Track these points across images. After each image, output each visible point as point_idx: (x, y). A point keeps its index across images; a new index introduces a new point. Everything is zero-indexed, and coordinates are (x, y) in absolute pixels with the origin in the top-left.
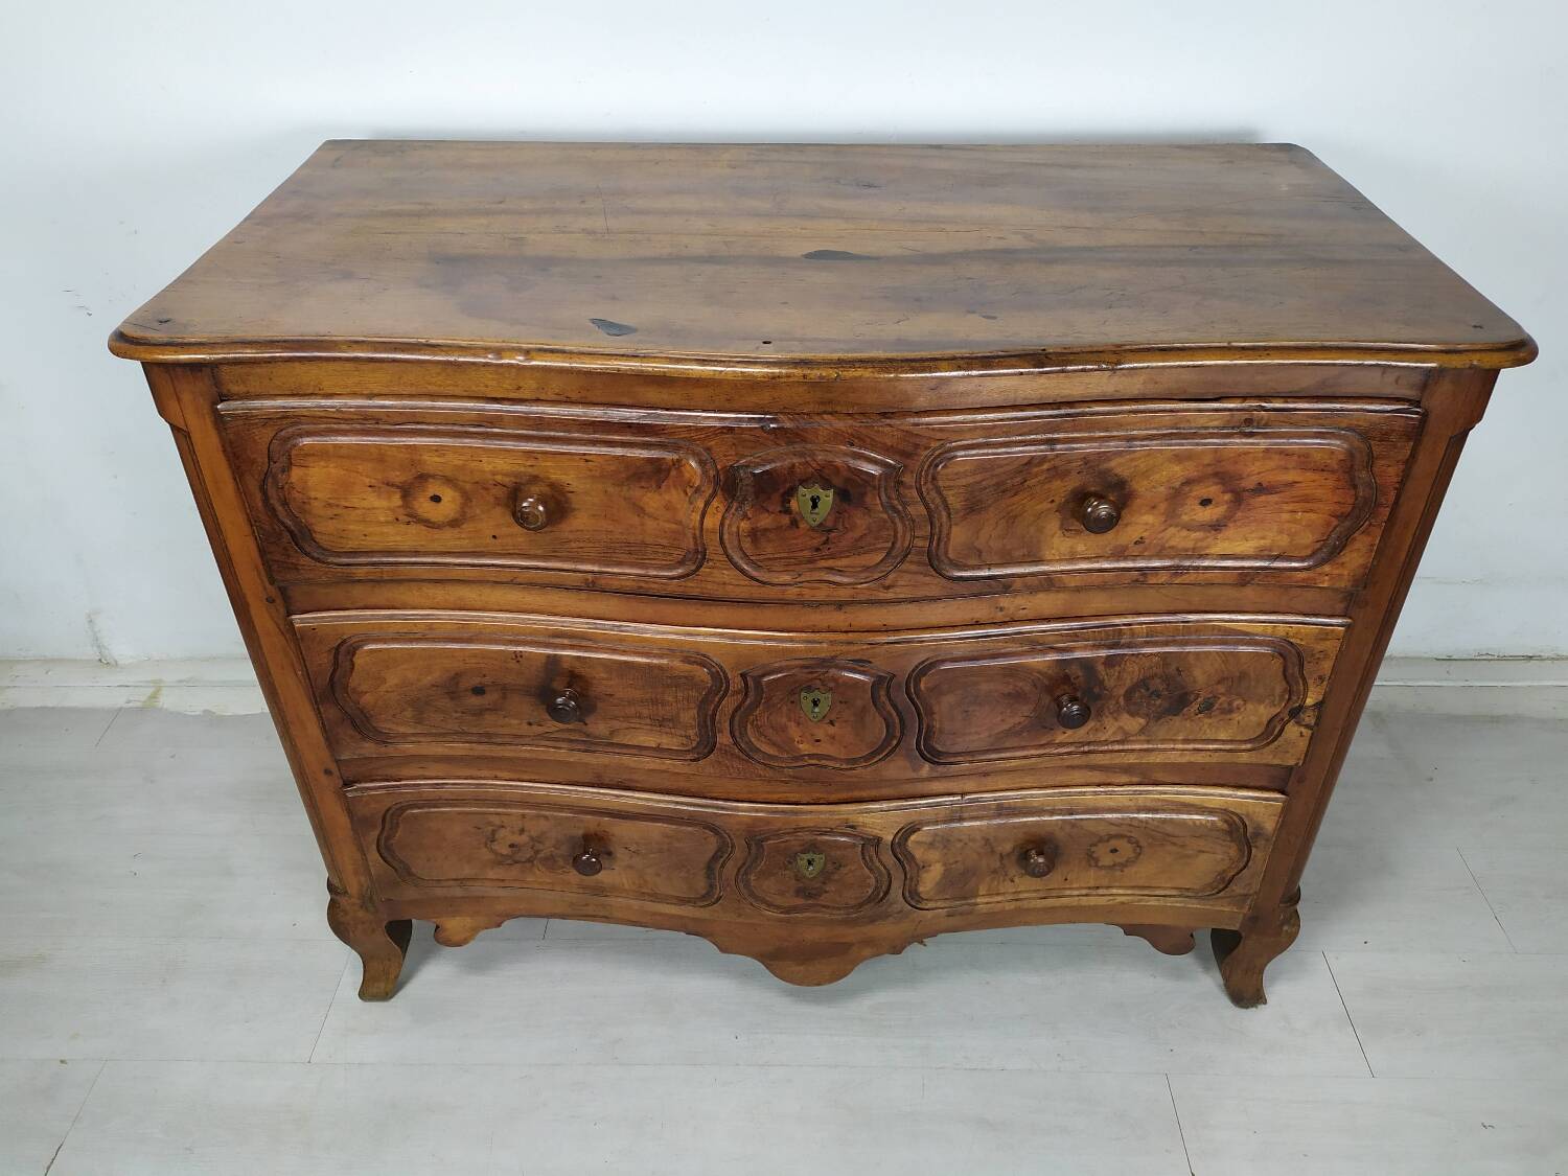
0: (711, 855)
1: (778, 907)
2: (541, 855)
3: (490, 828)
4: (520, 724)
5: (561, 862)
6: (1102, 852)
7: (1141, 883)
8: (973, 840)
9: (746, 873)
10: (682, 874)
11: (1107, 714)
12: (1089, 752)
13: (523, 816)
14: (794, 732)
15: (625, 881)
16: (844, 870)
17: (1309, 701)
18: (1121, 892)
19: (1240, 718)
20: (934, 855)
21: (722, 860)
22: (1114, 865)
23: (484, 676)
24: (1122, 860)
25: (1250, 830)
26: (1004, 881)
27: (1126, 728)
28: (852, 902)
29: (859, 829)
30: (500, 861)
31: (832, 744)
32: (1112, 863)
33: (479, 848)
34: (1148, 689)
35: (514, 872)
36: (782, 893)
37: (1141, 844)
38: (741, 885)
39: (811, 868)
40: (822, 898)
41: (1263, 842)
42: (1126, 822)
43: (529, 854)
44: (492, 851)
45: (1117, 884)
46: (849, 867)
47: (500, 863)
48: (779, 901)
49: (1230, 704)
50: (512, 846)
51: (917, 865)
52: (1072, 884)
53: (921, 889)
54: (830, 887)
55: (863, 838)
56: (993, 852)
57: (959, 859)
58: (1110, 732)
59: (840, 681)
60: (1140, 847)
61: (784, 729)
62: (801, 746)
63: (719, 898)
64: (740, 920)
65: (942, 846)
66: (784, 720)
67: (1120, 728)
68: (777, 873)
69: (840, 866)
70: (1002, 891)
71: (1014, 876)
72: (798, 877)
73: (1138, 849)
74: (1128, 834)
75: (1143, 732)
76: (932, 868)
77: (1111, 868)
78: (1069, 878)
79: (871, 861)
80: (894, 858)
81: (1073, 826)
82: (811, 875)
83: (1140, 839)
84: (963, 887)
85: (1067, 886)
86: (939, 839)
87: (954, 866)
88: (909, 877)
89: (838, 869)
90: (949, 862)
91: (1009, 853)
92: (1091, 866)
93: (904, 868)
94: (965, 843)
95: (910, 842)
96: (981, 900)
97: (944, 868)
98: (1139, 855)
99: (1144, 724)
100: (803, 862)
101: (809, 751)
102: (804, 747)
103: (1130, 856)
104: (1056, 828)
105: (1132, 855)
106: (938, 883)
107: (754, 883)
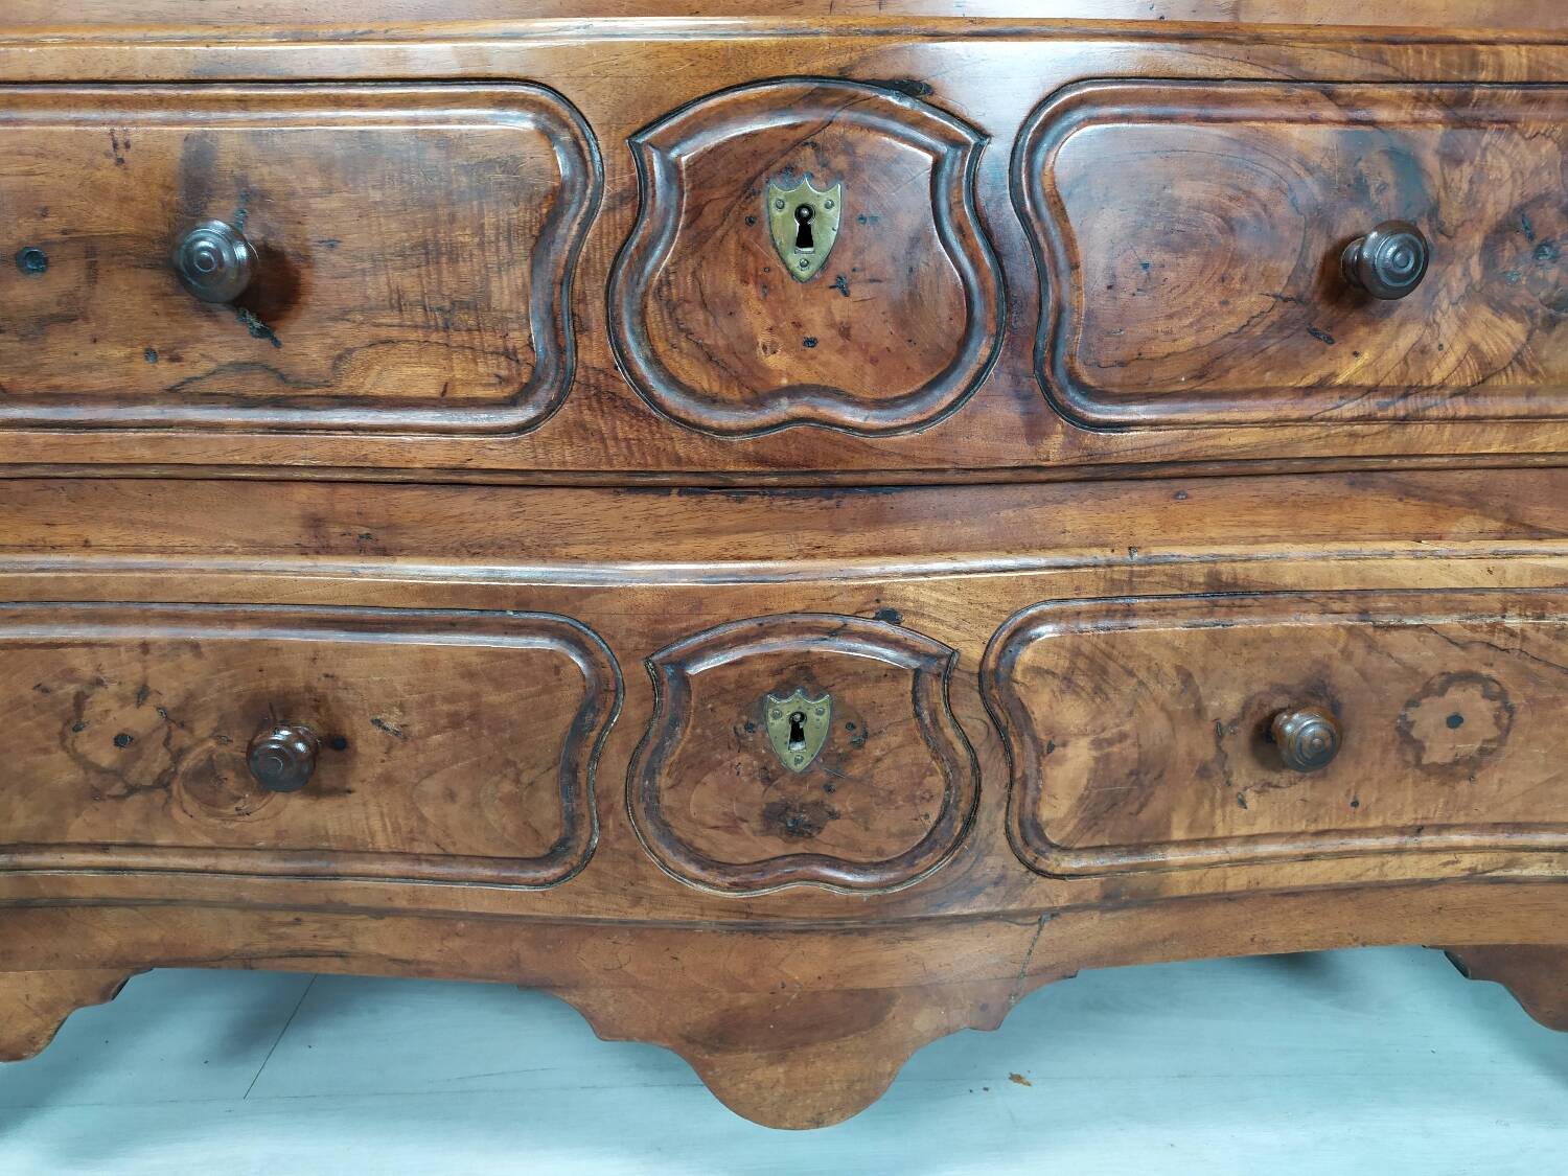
0: (568, 717)
1: (722, 867)
2: (188, 763)
3: (72, 689)
4: (129, 358)
5: (232, 782)
6: (1428, 719)
7: (1512, 811)
8: (1157, 674)
9: (651, 773)
10: (507, 787)
11: (1445, 305)
13: (145, 647)
14: (756, 318)
15: (376, 824)
16: (874, 748)
18: (1468, 839)
20: (1073, 714)
21: (594, 734)
22: (1456, 763)
23: (45, 213)
24: (1471, 748)
26: (1224, 804)
27: (1484, 347)
28: (894, 848)
29: (906, 620)
30: (98, 789)
31: (842, 351)
32: (1448, 759)
33: (46, 751)
34: (1531, 237)
35: (128, 819)
36: (733, 825)
37: (1513, 701)
38: (640, 809)
39: (799, 746)
40: (824, 836)
42: (1477, 636)
43: (159, 761)
44: (80, 760)
45: (1462, 819)
46: (881, 742)
47: (96, 795)
48: (727, 847)
50: (121, 740)
51: (1035, 739)
52: (1366, 814)
53: (1046, 813)
54: (843, 802)
55: (915, 652)
56: (1199, 711)
57: (1127, 727)
58: (1452, 359)
60: (1511, 710)
61: (732, 308)
62: (771, 358)
63: (589, 855)
64: (639, 914)
65: (1089, 686)
66: (732, 279)
67: (1474, 348)
68: (721, 763)
69: (866, 735)
70: (1220, 832)
71: (1245, 789)
72: (770, 774)
73: (1506, 715)
74: (1485, 671)
75: (1521, 363)
76: (1070, 751)
77: (1448, 773)
78: (1361, 800)
79: (935, 721)
80: (986, 717)
81: (1371, 646)
82: (800, 767)
83: (1509, 686)
84: (1138, 813)
85: (1357, 824)
86: (1082, 663)
87: (1115, 749)
88: (1018, 775)
89: (860, 745)
90: (1107, 735)
91: (1234, 722)
92: (1406, 764)
93: (1008, 750)
94: (1141, 683)
95: (1019, 668)
96: (1174, 856)
97: (1094, 753)
98: (1508, 730)
99: (1523, 338)
100: (779, 726)
101: (789, 376)
102: (779, 364)
103: (1489, 736)
104: (1335, 651)
105: (1492, 732)
106: (1081, 799)
107: (667, 799)
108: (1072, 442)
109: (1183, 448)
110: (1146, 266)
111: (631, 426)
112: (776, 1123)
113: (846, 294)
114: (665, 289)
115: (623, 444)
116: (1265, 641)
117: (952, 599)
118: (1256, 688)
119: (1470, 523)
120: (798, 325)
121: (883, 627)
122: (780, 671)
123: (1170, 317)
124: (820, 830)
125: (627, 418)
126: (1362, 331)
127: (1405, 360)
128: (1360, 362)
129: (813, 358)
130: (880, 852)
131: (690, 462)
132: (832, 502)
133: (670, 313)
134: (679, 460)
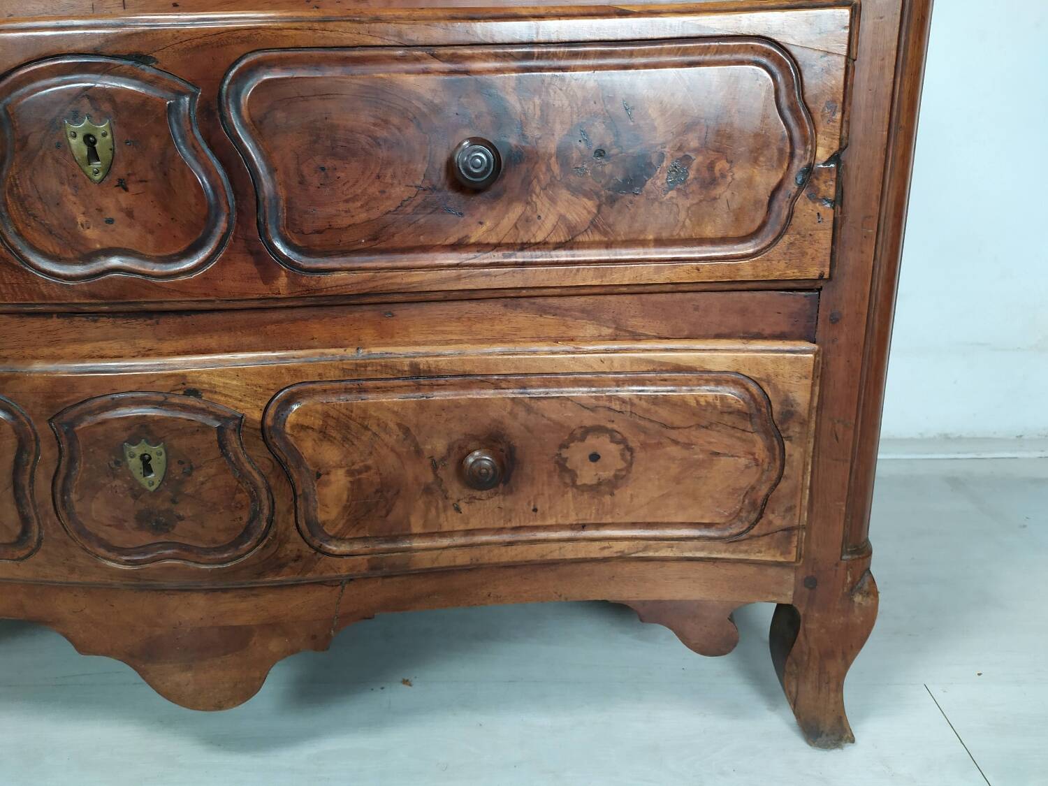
0: (12, 458)
1: (118, 550)
6: (577, 455)
7: (642, 515)
8: (385, 427)
9: (65, 491)
11: (538, 190)
12: (523, 264)
14: (73, 206)
16: (199, 476)
17: (822, 154)
18: (616, 533)
19: (728, 194)
20: (330, 454)
21: (29, 467)
22: (599, 484)
24: (607, 474)
25: (776, 407)
26: (445, 509)
27: (569, 217)
28: (223, 538)
29: (205, 396)
31: (130, 226)
32: (595, 482)
34: (589, 145)
36: (119, 524)
37: (631, 444)
40: (177, 531)
41: (797, 429)
42: (601, 403)
45: (610, 521)
46: (203, 473)
48: (118, 538)
49: (711, 167)
51: (307, 470)
52: (543, 516)
53: (321, 516)
54: (185, 510)
55: (218, 417)
56: (418, 452)
57: (370, 462)
58: (548, 225)
59: (118, 100)
60: (631, 450)
61: (58, 201)
62: (88, 232)
63: (40, 542)
64: (75, 578)
65: (338, 436)
66: (54, 182)
67: (562, 217)
68: (105, 485)
69: (192, 468)
70: (445, 528)
71: (459, 501)
72: (137, 492)
73: (628, 454)
74: (610, 426)
75: (596, 227)
76: (332, 477)
77: (595, 489)
78: (539, 507)
79: (238, 459)
80: (271, 457)
81: (529, 410)
82: (152, 488)
83: (627, 435)
84: (387, 515)
85: (539, 523)
86: (331, 422)
87: (364, 476)
88: (299, 492)
89: (190, 475)
90: (356, 467)
91: (443, 459)
92: (566, 485)
93: (289, 477)
94: (375, 434)
95: (288, 425)
96: (417, 544)
97: (350, 479)
98: (631, 464)
99: (595, 211)
100: (135, 464)
101: (101, 243)
102: (94, 235)
103: (619, 467)
104: (505, 413)
105: (621, 465)
106: (345, 508)
107: (78, 508)
108: (293, 282)
109: (371, 285)
110: (323, 169)
111: (12, 276)
112: (194, 706)
113: (126, 190)
114: (15, 189)
115: (10, 287)
116: (457, 407)
117: (235, 382)
118: (455, 437)
119: (591, 330)
120: (100, 210)
121: (191, 401)
122: (129, 428)
123: (347, 201)
124: (173, 527)
125: (9, 271)
126: (483, 208)
127: (515, 226)
128: (484, 228)
129: (113, 231)
130: (214, 541)
131: (51, 298)
132: (154, 321)
133: (21, 204)
134: (44, 297)
